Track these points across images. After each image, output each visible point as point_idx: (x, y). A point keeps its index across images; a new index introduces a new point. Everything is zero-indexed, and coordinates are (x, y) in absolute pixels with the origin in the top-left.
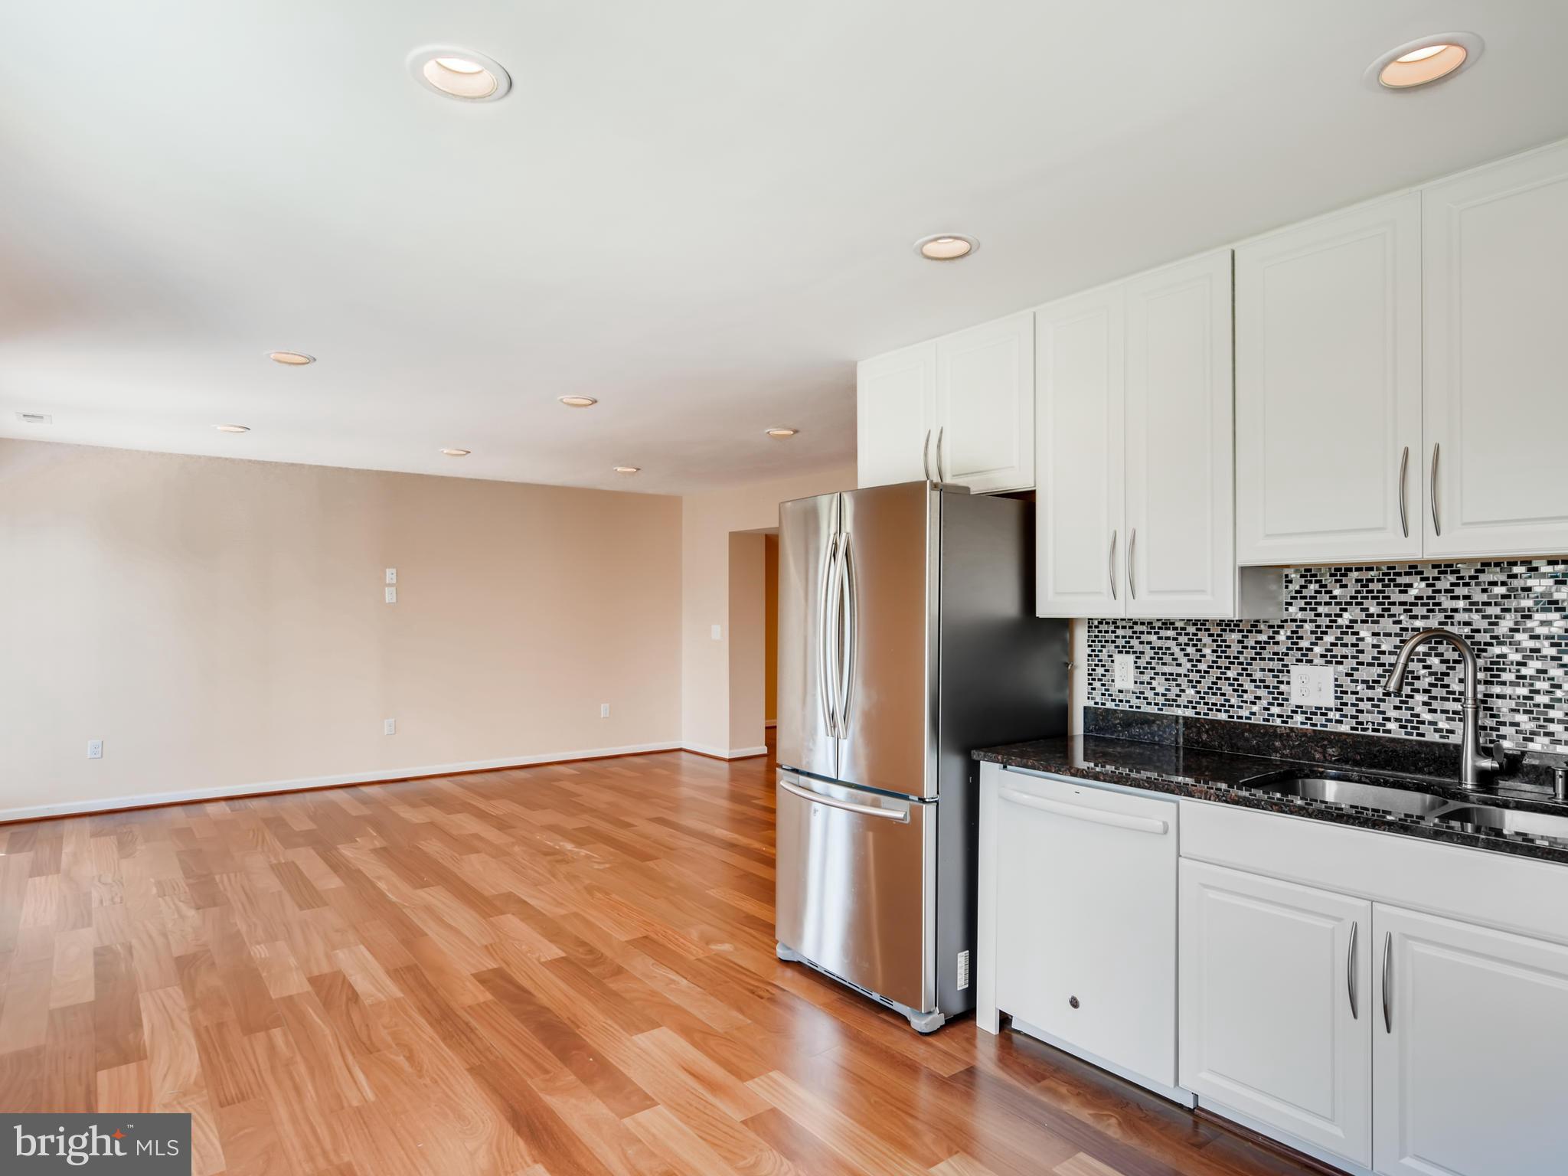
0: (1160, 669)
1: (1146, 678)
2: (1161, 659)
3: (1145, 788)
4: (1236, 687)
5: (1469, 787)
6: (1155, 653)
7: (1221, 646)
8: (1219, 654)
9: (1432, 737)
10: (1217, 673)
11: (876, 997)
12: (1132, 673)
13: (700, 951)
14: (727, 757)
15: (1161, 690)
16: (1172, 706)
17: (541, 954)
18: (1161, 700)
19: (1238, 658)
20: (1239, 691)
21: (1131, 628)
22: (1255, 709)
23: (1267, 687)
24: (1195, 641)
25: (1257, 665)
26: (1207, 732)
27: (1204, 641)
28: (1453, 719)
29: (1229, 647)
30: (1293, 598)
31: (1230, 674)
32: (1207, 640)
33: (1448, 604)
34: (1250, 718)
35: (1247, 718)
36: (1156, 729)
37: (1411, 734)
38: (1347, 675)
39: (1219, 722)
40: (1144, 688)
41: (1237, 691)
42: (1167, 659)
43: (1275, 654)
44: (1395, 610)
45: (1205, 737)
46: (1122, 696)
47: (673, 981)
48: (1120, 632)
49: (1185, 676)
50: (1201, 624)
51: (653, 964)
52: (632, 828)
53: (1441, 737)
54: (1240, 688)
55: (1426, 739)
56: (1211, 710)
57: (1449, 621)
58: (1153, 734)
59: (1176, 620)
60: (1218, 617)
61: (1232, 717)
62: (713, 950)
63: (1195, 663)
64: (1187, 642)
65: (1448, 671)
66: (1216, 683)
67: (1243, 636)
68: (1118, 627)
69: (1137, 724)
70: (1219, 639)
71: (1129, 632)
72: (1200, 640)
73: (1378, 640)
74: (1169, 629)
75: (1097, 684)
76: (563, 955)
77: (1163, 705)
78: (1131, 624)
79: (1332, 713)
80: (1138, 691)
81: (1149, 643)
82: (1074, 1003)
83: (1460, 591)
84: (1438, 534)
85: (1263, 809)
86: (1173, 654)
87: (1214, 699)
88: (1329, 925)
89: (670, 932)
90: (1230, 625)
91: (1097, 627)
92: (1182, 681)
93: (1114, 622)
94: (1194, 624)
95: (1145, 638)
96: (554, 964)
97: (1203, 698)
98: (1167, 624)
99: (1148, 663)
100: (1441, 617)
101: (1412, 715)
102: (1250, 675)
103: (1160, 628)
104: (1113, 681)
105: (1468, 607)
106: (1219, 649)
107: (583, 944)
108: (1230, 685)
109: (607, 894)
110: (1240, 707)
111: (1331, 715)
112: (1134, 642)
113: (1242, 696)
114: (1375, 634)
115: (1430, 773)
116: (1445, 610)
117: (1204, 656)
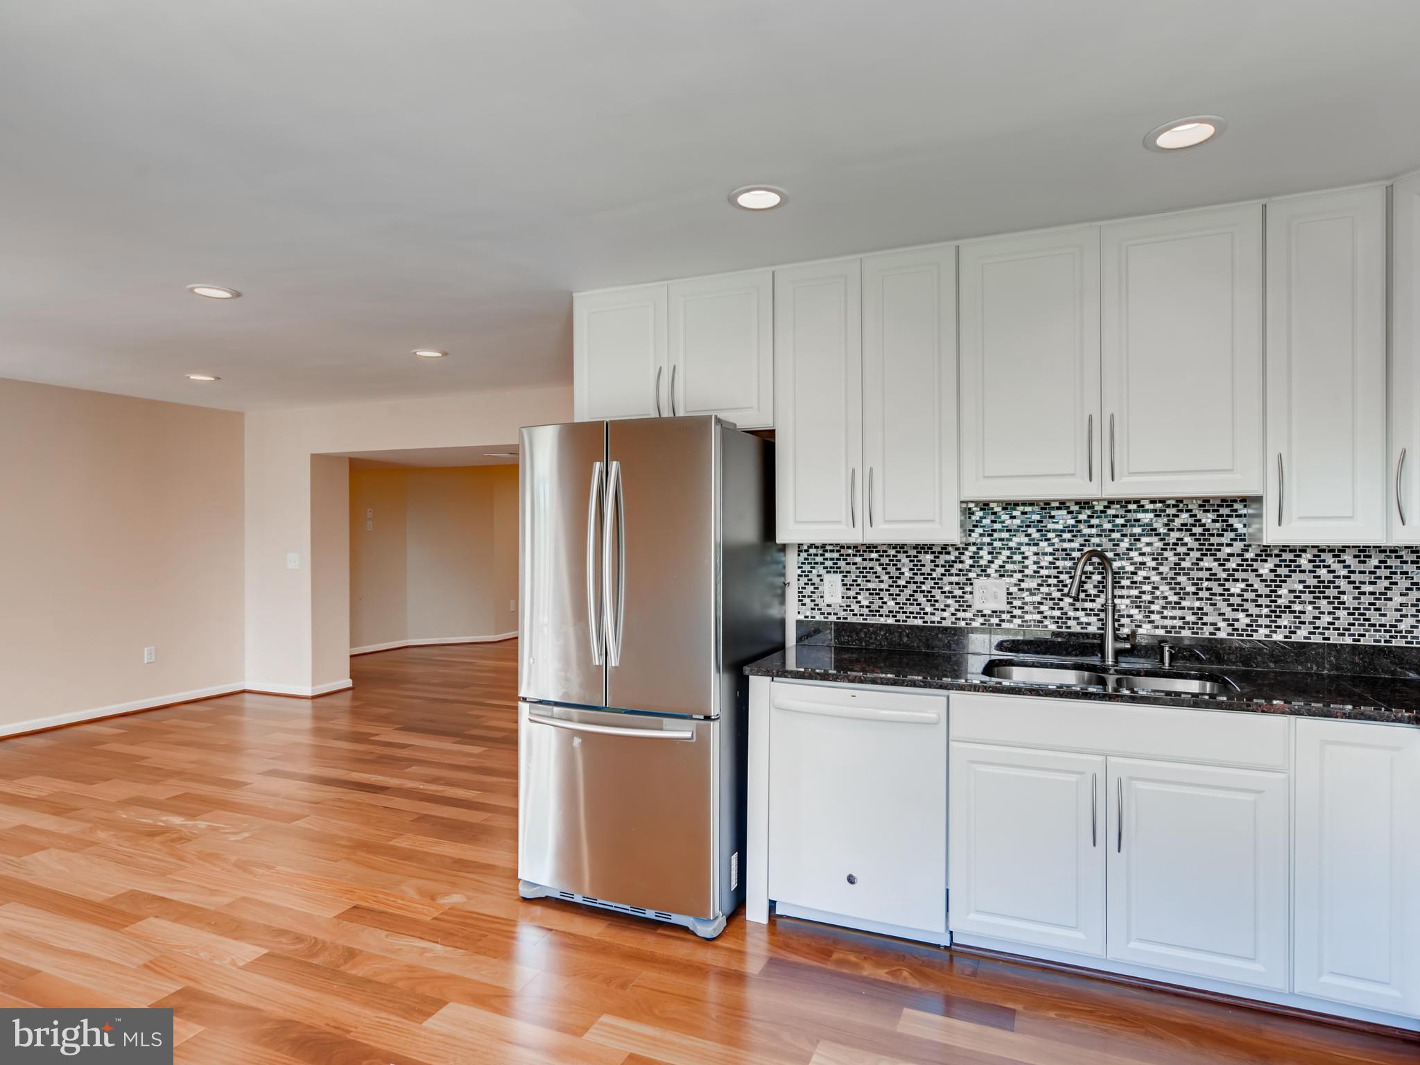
0: (865, 585)
1: (852, 593)
2: (866, 577)
3: (920, 686)
4: (929, 598)
5: (1110, 663)
6: (860, 572)
7: (916, 565)
8: (915, 571)
9: (1077, 629)
10: (914, 587)
11: (650, 914)
12: (840, 589)
13: (430, 908)
14: (310, 694)
15: (865, 603)
16: (875, 615)
17: (233, 957)
18: (865, 611)
19: (931, 574)
20: (932, 601)
21: (838, 551)
22: (945, 614)
23: (955, 597)
24: (894, 561)
25: (947, 579)
26: (908, 636)
27: (903, 561)
28: (1090, 615)
29: (924, 565)
30: (974, 526)
31: (924, 588)
32: (905, 560)
33: (1086, 531)
34: (941, 623)
35: (938, 622)
36: (863, 636)
37: (1061, 627)
38: (1016, 585)
39: (917, 627)
40: (850, 602)
41: (930, 601)
42: (870, 577)
43: (960, 570)
44: (1050, 535)
45: (905, 639)
46: (829, 610)
47: (424, 950)
48: (828, 555)
49: (887, 590)
50: (900, 548)
51: (387, 936)
52: (247, 786)
53: (1082, 628)
54: (933, 599)
55: (1072, 630)
56: (909, 617)
57: (1087, 543)
58: (860, 640)
59: (879, 544)
60: (915, 542)
61: (927, 622)
62: (444, 904)
63: (895, 580)
64: (888, 562)
65: (1087, 580)
66: (913, 596)
67: (935, 557)
68: (826, 551)
69: (846, 632)
70: (915, 559)
71: (836, 555)
72: (899, 561)
73: (1038, 558)
74: (872, 552)
75: (807, 600)
76: (265, 951)
77: (867, 615)
78: (838, 548)
79: (1005, 615)
80: (844, 605)
81: (855, 564)
82: (851, 880)
83: (1094, 521)
84: (1113, 480)
85: (1024, 694)
86: (876, 573)
87: (911, 609)
88: (1074, 778)
89: (381, 896)
90: (924, 548)
91: (806, 551)
92: (885, 595)
93: (823, 546)
94: (894, 548)
95: (850, 559)
96: (255, 966)
97: (902, 608)
98: (871, 548)
99: (854, 581)
100: (1080, 540)
101: (1062, 614)
102: (941, 588)
103: (864, 551)
104: (822, 597)
105: (1099, 533)
106: (916, 568)
107: (282, 932)
108: (924, 596)
109: (270, 868)
110: (934, 614)
111: (1004, 616)
112: (842, 564)
113: (934, 605)
114: (1036, 554)
115: (1076, 655)
116: (1084, 535)
117: (903, 574)
